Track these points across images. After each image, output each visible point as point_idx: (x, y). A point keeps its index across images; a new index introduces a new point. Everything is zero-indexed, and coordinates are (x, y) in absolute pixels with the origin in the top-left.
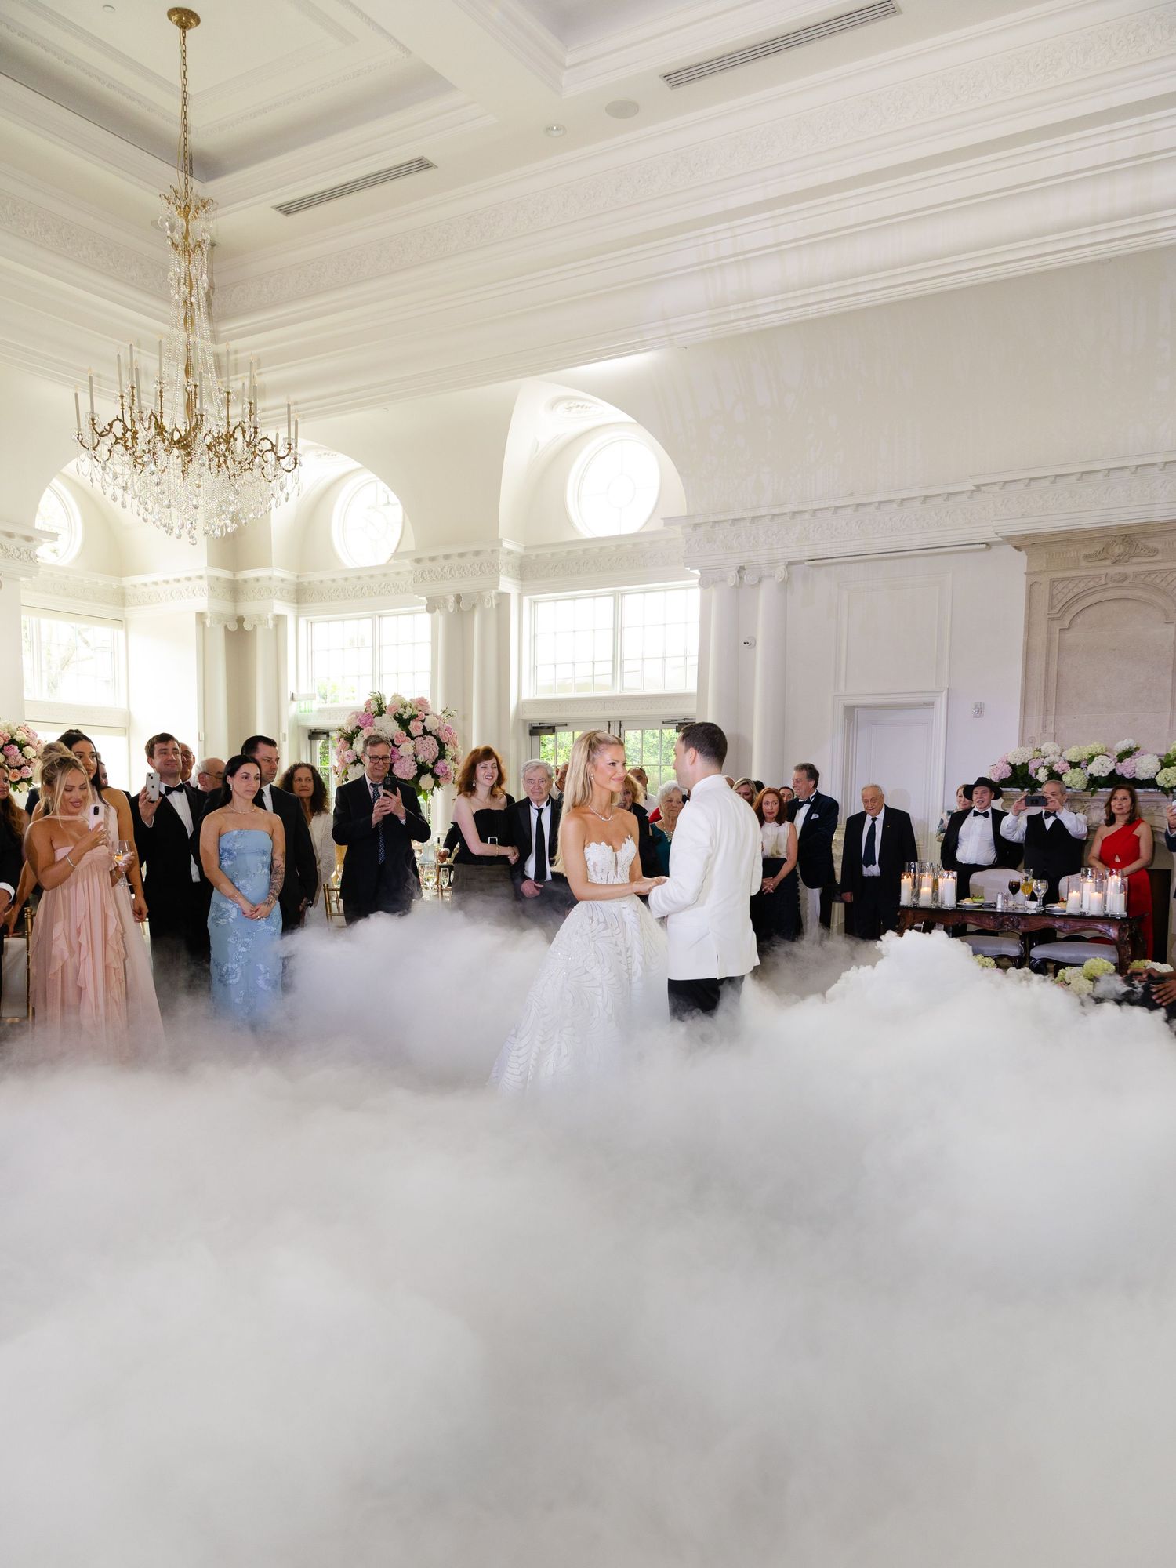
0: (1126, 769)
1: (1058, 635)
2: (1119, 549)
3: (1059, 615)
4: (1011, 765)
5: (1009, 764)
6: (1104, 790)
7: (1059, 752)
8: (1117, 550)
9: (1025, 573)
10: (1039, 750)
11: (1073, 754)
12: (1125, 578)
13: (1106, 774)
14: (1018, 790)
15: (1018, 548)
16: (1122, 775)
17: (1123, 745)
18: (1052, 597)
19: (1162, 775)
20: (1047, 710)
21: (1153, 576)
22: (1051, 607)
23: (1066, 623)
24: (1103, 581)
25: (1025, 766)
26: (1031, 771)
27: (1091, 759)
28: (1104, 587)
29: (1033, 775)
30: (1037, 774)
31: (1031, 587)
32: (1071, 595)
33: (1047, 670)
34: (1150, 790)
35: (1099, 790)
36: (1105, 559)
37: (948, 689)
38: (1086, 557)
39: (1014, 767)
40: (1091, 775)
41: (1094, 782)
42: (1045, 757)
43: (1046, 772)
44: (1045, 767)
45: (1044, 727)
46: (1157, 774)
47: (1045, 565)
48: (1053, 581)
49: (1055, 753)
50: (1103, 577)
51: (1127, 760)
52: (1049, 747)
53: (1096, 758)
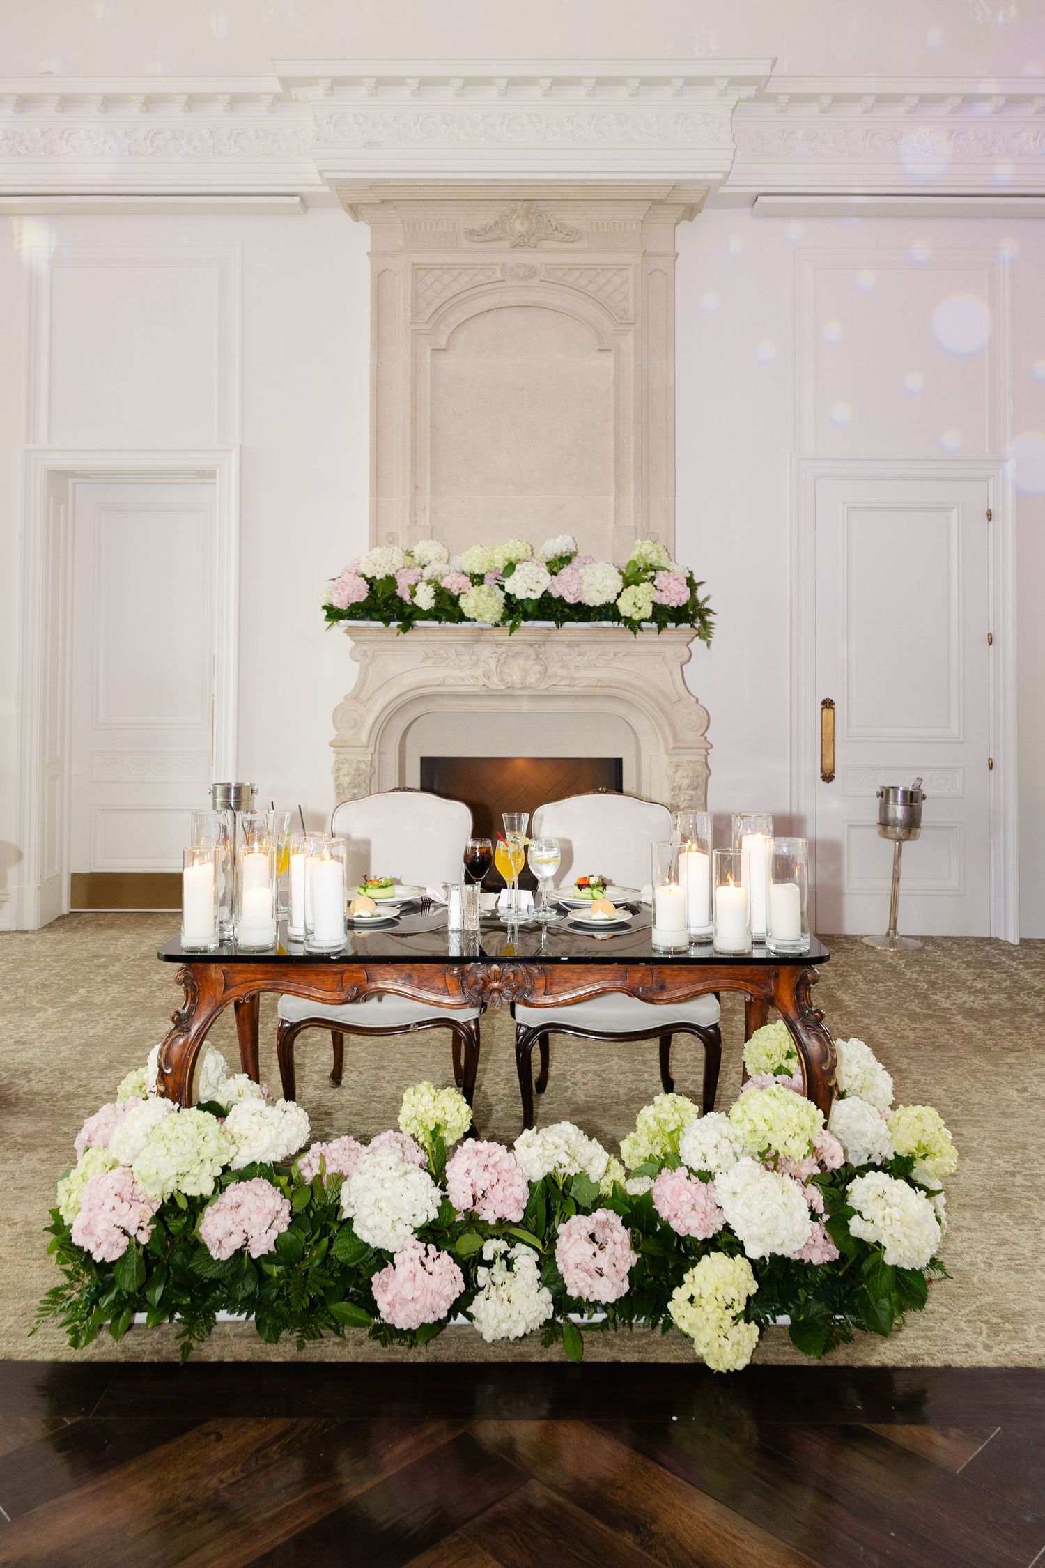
0: (568, 588)
1: (429, 360)
2: (522, 224)
3: (429, 327)
4: (366, 579)
5: (363, 576)
6: (530, 623)
7: (445, 556)
8: (519, 226)
9: (368, 253)
10: (409, 554)
11: (474, 561)
12: (532, 272)
13: (536, 596)
14: (380, 624)
15: (354, 210)
16: (561, 599)
17: (557, 545)
18: (416, 296)
19: (629, 597)
20: (416, 487)
21: (577, 274)
22: (416, 312)
23: (443, 341)
24: (498, 276)
25: (391, 581)
26: (403, 592)
27: (510, 568)
28: (498, 285)
29: (406, 598)
30: (413, 594)
31: (379, 279)
32: (447, 294)
33: (414, 419)
34: (605, 623)
35: (523, 623)
36: (500, 239)
37: (241, 446)
38: (471, 233)
39: (371, 582)
40: (509, 597)
41: (514, 610)
42: (424, 567)
43: (431, 591)
44: (429, 583)
45: (413, 515)
46: (619, 595)
47: (401, 243)
48: (416, 269)
49: (439, 559)
50: (498, 269)
51: (567, 571)
52: (426, 549)
53: (518, 567)
